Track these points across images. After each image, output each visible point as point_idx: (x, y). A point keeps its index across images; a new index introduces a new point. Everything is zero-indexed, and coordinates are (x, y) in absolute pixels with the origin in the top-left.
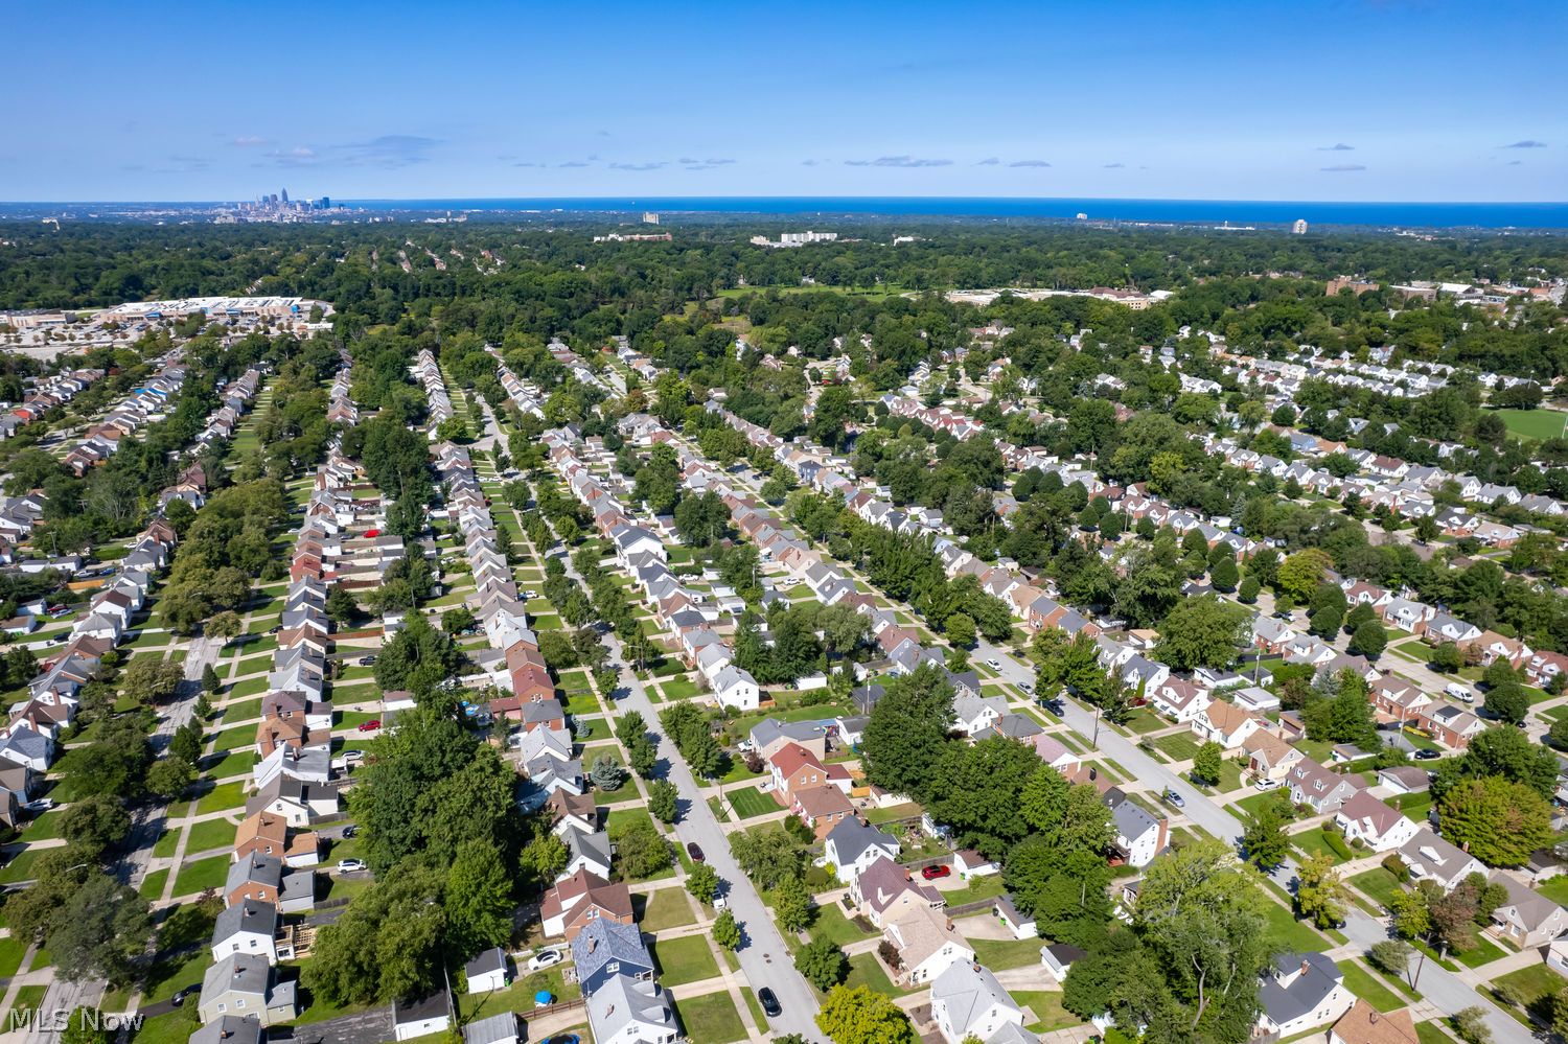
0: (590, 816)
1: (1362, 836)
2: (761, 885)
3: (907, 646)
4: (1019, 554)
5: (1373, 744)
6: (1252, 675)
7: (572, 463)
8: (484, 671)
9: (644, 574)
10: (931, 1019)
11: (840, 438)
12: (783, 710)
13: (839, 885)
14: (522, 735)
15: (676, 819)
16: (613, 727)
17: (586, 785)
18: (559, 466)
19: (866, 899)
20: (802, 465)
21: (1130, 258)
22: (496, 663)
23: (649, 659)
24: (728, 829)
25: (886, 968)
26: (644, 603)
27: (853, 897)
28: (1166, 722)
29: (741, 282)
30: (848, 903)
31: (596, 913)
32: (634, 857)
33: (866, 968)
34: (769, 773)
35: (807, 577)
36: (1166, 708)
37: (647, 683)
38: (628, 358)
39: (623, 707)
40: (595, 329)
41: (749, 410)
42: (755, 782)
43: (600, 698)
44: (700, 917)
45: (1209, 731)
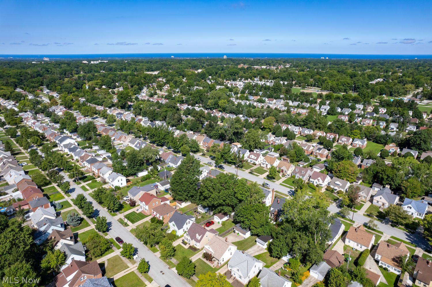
0: (71, 238)
1: (318, 183)
2: (150, 246)
3: (171, 157)
4: (193, 128)
5: (307, 160)
6: (269, 149)
7: (33, 121)
8: (7, 194)
9: (71, 150)
10: (231, 276)
11: (127, 106)
12: (135, 184)
13: (178, 237)
14: (31, 214)
15: (108, 230)
16: (71, 203)
17: (65, 226)
18: (28, 123)
19: (192, 239)
20: (117, 114)
21: (189, 63)
22: (13, 189)
23: (80, 176)
24: (129, 228)
25: (208, 262)
26: (73, 160)
27: (186, 240)
28: (253, 165)
29: (82, 72)
30: (184, 243)
31: (85, 277)
32: (96, 249)
33: (200, 264)
34: (138, 205)
35: (129, 144)
36: (251, 161)
37: (81, 185)
38: (48, 92)
39: (74, 195)
40: (33, 84)
41: (95, 101)
42: (134, 209)
43: (63, 194)
44: (129, 265)
45: (267, 165)
